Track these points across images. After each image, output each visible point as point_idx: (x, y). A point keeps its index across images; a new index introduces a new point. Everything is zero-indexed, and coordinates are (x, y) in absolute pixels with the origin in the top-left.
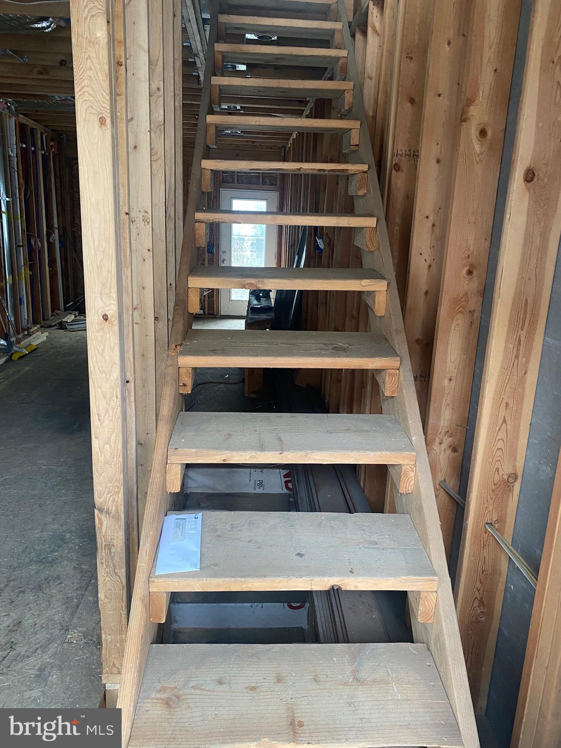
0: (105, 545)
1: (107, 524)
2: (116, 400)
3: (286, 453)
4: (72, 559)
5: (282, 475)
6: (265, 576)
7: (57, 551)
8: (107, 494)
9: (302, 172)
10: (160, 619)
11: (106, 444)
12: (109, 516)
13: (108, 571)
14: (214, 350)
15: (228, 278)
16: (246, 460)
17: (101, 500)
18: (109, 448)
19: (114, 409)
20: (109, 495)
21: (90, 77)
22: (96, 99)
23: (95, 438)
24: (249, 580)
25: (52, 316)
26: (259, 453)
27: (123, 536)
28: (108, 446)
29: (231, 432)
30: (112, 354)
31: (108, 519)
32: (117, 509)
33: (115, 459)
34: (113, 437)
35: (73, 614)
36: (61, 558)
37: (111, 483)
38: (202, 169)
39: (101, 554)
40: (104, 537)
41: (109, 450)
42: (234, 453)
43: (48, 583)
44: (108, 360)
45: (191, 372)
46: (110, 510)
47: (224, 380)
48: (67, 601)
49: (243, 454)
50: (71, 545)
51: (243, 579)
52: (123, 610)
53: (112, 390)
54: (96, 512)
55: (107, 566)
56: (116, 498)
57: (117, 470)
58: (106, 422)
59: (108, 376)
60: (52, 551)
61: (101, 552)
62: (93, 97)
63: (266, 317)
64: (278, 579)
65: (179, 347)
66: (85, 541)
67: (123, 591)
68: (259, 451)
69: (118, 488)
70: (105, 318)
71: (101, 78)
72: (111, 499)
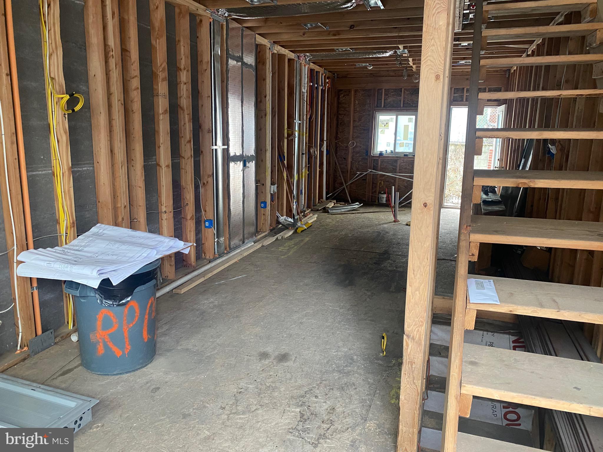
0: (409, 361)
1: (412, 347)
2: (426, 261)
3: (562, 311)
4: (361, 374)
5: (511, 340)
6: (551, 398)
7: (350, 367)
8: (414, 325)
9: (562, 97)
10: (466, 414)
11: (416, 290)
12: (414, 341)
13: (409, 381)
14: (496, 231)
15: (505, 178)
16: (529, 313)
17: (409, 329)
18: (418, 294)
19: (424, 267)
20: (415, 327)
21: (433, 50)
22: (435, 64)
23: (409, 285)
24: (538, 398)
25: (318, 203)
26: (539, 309)
27: (422, 357)
28: (417, 292)
29: (512, 292)
30: (427, 229)
31: (413, 343)
32: (420, 337)
33: (422, 302)
34: (422, 287)
35: (368, 411)
36: (354, 372)
37: (417, 318)
38: (478, 99)
39: (405, 368)
40: (408, 355)
41: (419, 295)
42: (519, 307)
43: (348, 386)
44: (424, 233)
45: (479, 246)
46: (415, 337)
47: (454, 258)
48: (363, 401)
49: (527, 308)
50: (358, 364)
51: (533, 397)
52: (416, 411)
53: (425, 254)
54: (405, 337)
55: (409, 377)
56: (420, 329)
57: (423, 310)
58: (418, 276)
59: (423, 244)
60: (346, 366)
61: (405, 366)
62: (433, 63)
63: (498, 208)
64: (562, 402)
65: (468, 228)
66: (367, 363)
67: (418, 397)
68: (539, 307)
69: (422, 323)
70: (425, 205)
71: (440, 50)
72: (417, 329)
